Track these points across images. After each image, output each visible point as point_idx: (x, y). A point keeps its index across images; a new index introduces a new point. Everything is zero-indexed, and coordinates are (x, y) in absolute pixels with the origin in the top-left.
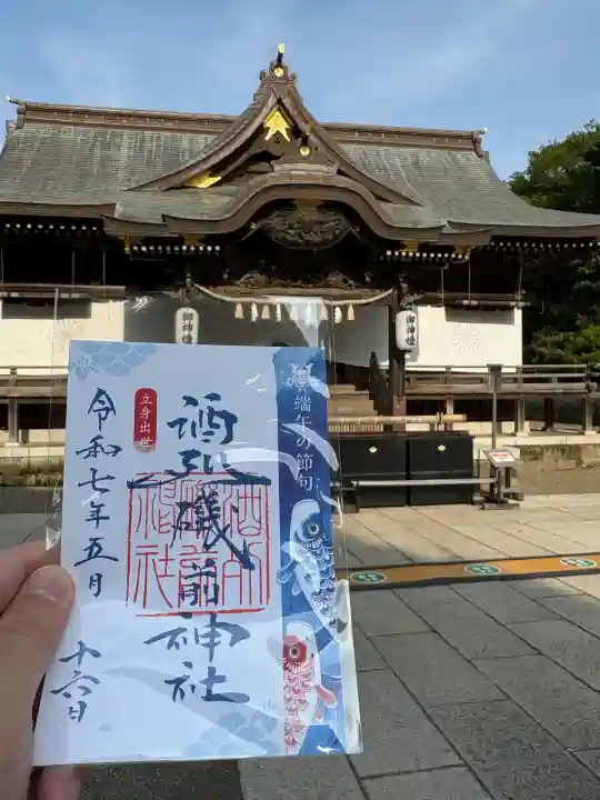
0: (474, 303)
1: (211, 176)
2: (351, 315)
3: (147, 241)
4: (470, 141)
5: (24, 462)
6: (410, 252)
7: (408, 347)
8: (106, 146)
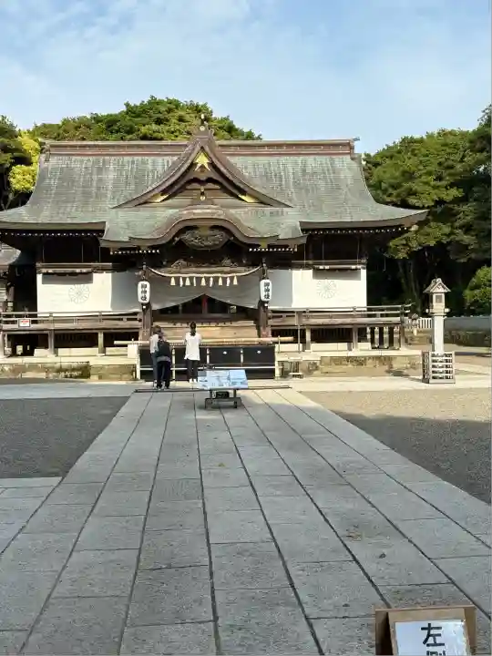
0: (327, 267)
1: (162, 195)
2: (235, 282)
3: (121, 249)
4: (348, 148)
5: (58, 365)
6: (264, 248)
7: (266, 300)
8: (100, 170)
